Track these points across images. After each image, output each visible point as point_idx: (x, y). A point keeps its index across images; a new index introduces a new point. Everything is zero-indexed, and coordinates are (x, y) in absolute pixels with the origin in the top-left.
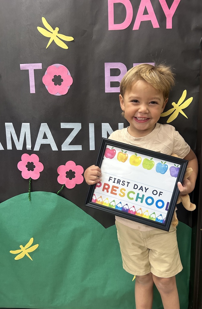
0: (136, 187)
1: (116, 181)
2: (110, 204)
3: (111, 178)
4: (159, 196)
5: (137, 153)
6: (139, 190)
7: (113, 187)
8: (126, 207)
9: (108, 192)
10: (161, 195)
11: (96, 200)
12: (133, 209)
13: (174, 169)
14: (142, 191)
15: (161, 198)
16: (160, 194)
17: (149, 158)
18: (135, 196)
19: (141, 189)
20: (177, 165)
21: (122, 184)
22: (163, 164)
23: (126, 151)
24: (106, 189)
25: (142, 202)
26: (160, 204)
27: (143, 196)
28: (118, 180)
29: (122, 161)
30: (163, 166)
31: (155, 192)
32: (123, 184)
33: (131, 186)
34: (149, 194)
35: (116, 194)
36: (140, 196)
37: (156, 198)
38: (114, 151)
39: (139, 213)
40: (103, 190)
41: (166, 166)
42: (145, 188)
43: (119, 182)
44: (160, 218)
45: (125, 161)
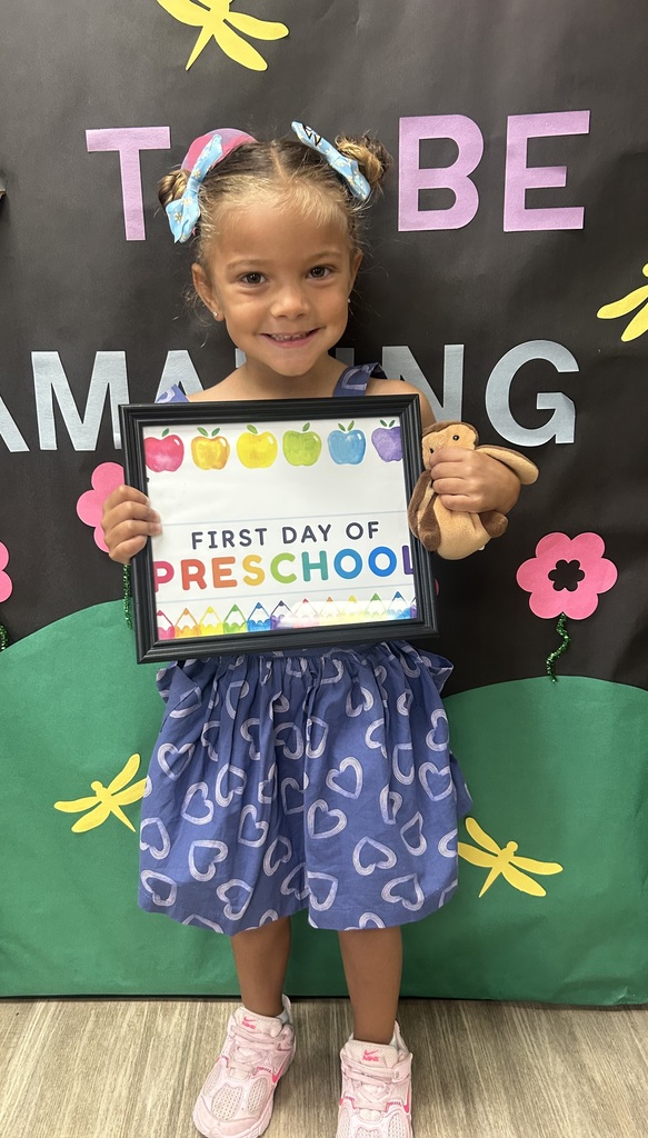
0: (290, 535)
1: (218, 539)
2: (225, 625)
3: (197, 537)
4: (371, 537)
5: (254, 425)
6: (303, 541)
7: (216, 562)
8: (283, 612)
9: (203, 585)
10: (376, 530)
11: (172, 629)
12: (307, 612)
13: (386, 435)
14: (315, 540)
15: (377, 541)
16: (371, 531)
17: (297, 426)
18: (296, 567)
19: (309, 537)
20: (388, 420)
21: (241, 543)
22: (347, 432)
23: (214, 427)
24: (194, 578)
25: (325, 577)
26: (382, 562)
27: (323, 554)
28: (224, 533)
29: (215, 467)
30: (349, 438)
31: (354, 530)
32: (246, 541)
33: (274, 537)
34: (338, 541)
35: (233, 583)
36: (314, 559)
37: (364, 547)
38: (176, 441)
39: (330, 616)
40: (186, 587)
41: (359, 435)
42: (320, 526)
43: (228, 539)
44: (400, 606)
45: (224, 463)
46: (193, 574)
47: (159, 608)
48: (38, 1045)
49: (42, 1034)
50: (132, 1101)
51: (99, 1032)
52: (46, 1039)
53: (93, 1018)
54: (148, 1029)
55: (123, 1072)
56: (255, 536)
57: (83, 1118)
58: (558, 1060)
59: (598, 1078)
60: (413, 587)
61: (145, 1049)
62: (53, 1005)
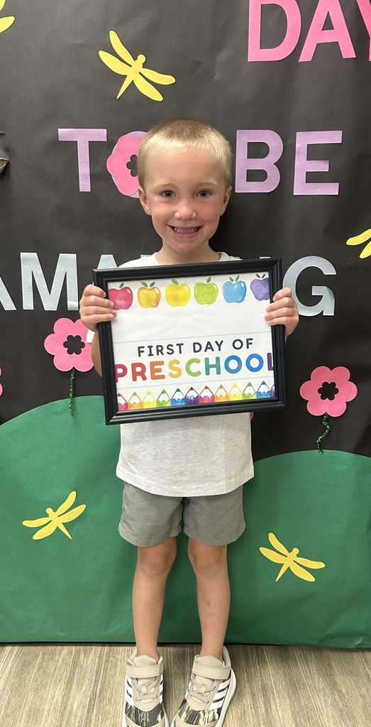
0: (197, 347)
1: (154, 351)
2: (158, 402)
4: (248, 348)
5: (176, 279)
6: (205, 351)
7: (152, 364)
8: (193, 394)
9: (144, 378)
10: (251, 344)
11: (126, 404)
12: (207, 394)
13: (259, 284)
14: (213, 350)
16: (248, 344)
17: (203, 280)
18: (201, 367)
19: (209, 348)
20: (261, 274)
21: (168, 353)
22: (234, 282)
23: (151, 282)
24: (139, 374)
25: (218, 372)
26: (255, 363)
27: (218, 359)
28: (157, 346)
29: (152, 306)
30: (236, 286)
31: (237, 344)
32: (171, 352)
33: (187, 348)
34: (227, 350)
35: (163, 377)
36: (212, 362)
37: (243, 354)
38: (128, 290)
39: (221, 397)
40: (135, 379)
41: (242, 284)
42: (216, 342)
44: (264, 389)
45: (157, 304)
46: (138, 372)
47: (118, 392)
48: (7, 672)
49: (9, 665)
50: (65, 705)
51: (45, 664)
52: (12, 668)
53: (40, 656)
54: (75, 663)
55: (59, 687)
56: (176, 348)
57: (34, 715)
58: (321, 680)
59: (344, 691)
60: (273, 378)
61: (72, 674)
62: (16, 648)
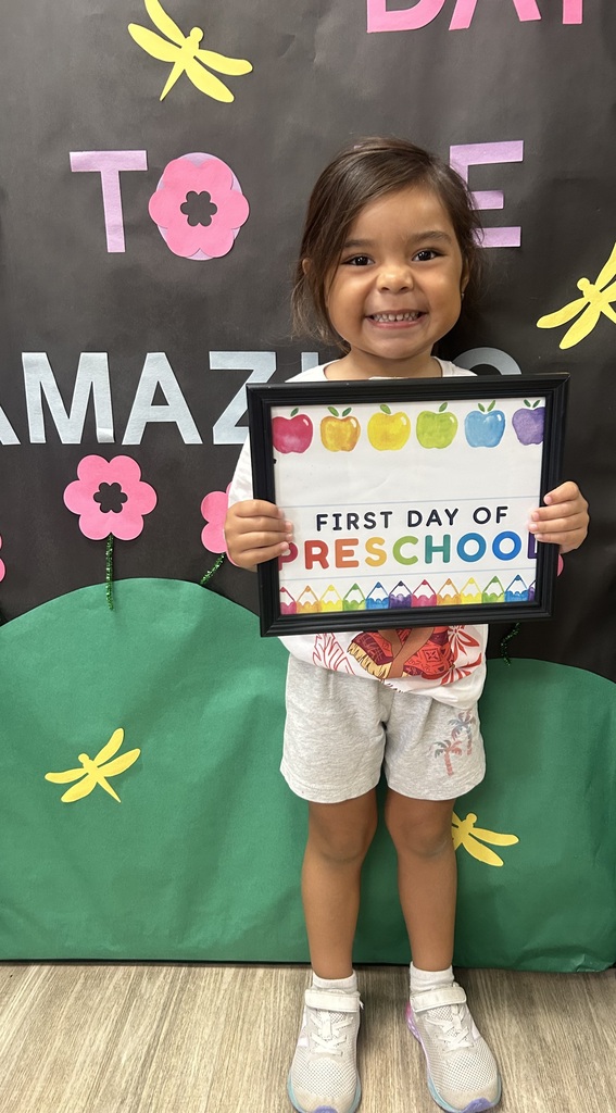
0: (415, 519)
1: (343, 521)
2: (345, 603)
3: (322, 519)
4: (498, 522)
5: (387, 404)
6: (428, 525)
7: (339, 543)
8: (402, 592)
9: (325, 565)
10: (504, 515)
11: (294, 604)
12: (426, 592)
13: (528, 416)
14: (440, 524)
15: (506, 525)
16: (499, 515)
17: (433, 407)
18: (419, 550)
19: (434, 521)
20: (532, 401)
21: (366, 526)
22: (486, 413)
23: (345, 407)
24: (317, 558)
25: (446, 559)
26: (507, 546)
27: (447, 538)
28: (349, 515)
29: (343, 449)
30: (488, 419)
31: (481, 515)
32: (370, 524)
33: (398, 519)
34: (464, 525)
35: (355, 564)
36: (438, 542)
37: (489, 532)
38: (305, 421)
39: (448, 596)
40: (309, 566)
41: (499, 416)
42: (447, 511)
43: (352, 521)
44: (518, 588)
45: (353, 445)
46: (316, 555)
47: (282, 585)
56: (379, 519)
60: (535, 570)
